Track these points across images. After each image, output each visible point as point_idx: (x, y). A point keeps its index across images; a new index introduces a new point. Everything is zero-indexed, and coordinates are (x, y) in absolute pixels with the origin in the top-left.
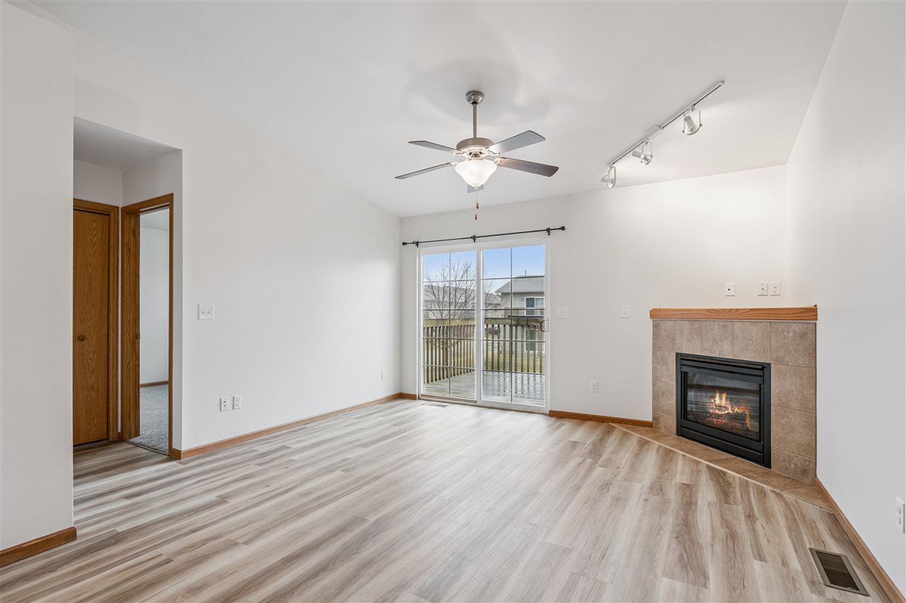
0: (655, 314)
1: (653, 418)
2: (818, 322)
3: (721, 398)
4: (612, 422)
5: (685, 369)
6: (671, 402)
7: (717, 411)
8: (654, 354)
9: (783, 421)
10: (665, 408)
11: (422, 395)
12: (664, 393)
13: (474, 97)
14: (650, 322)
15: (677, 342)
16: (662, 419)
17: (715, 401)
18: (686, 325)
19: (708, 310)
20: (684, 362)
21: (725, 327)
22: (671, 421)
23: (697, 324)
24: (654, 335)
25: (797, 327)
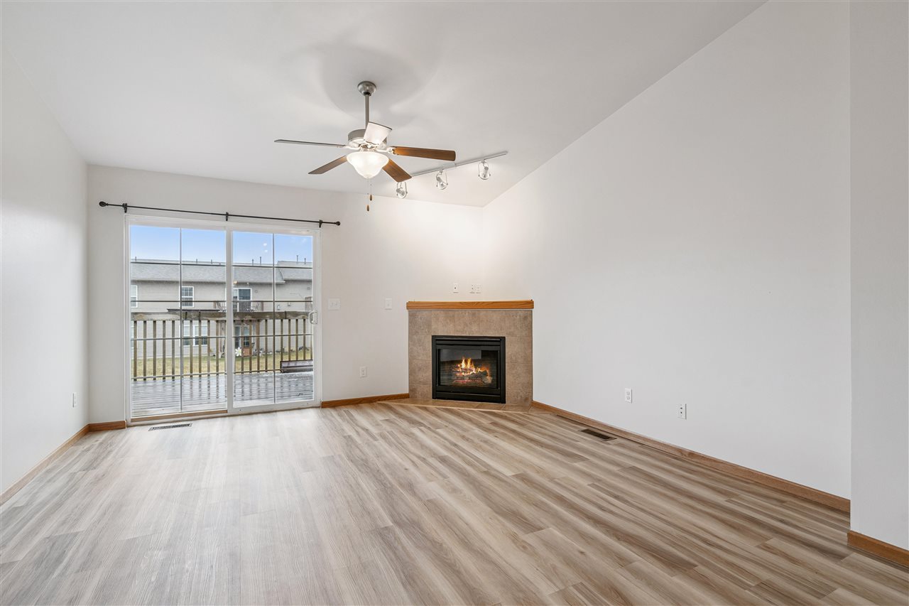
0: (411, 306)
1: (410, 390)
2: (533, 310)
3: (466, 362)
4: (379, 400)
5: (439, 347)
6: (428, 375)
7: (463, 374)
8: (410, 338)
9: (514, 372)
10: (422, 380)
11: (133, 420)
12: (420, 369)
13: (368, 88)
14: (406, 312)
15: (433, 327)
16: (418, 390)
17: (461, 366)
18: (441, 314)
19: (461, 303)
20: (438, 342)
21: (474, 314)
22: (428, 389)
23: (451, 313)
24: (410, 322)
25: (521, 313)
